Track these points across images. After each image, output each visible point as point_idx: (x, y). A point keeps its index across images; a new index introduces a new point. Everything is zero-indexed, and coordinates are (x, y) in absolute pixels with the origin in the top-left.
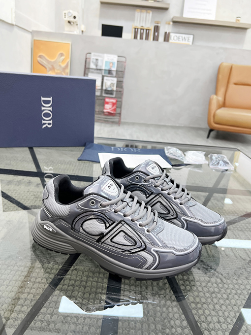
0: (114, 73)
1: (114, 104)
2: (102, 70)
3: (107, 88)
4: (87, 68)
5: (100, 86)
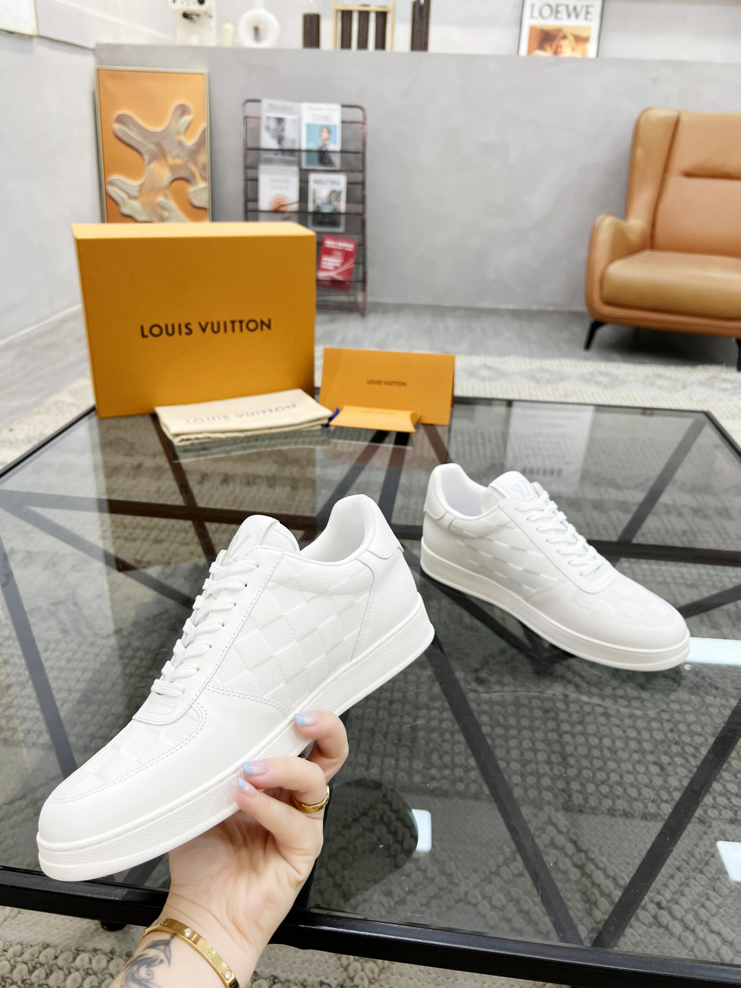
0: (337, 160)
2: (297, 153)
3: (318, 207)
4: (250, 149)
5: (297, 203)
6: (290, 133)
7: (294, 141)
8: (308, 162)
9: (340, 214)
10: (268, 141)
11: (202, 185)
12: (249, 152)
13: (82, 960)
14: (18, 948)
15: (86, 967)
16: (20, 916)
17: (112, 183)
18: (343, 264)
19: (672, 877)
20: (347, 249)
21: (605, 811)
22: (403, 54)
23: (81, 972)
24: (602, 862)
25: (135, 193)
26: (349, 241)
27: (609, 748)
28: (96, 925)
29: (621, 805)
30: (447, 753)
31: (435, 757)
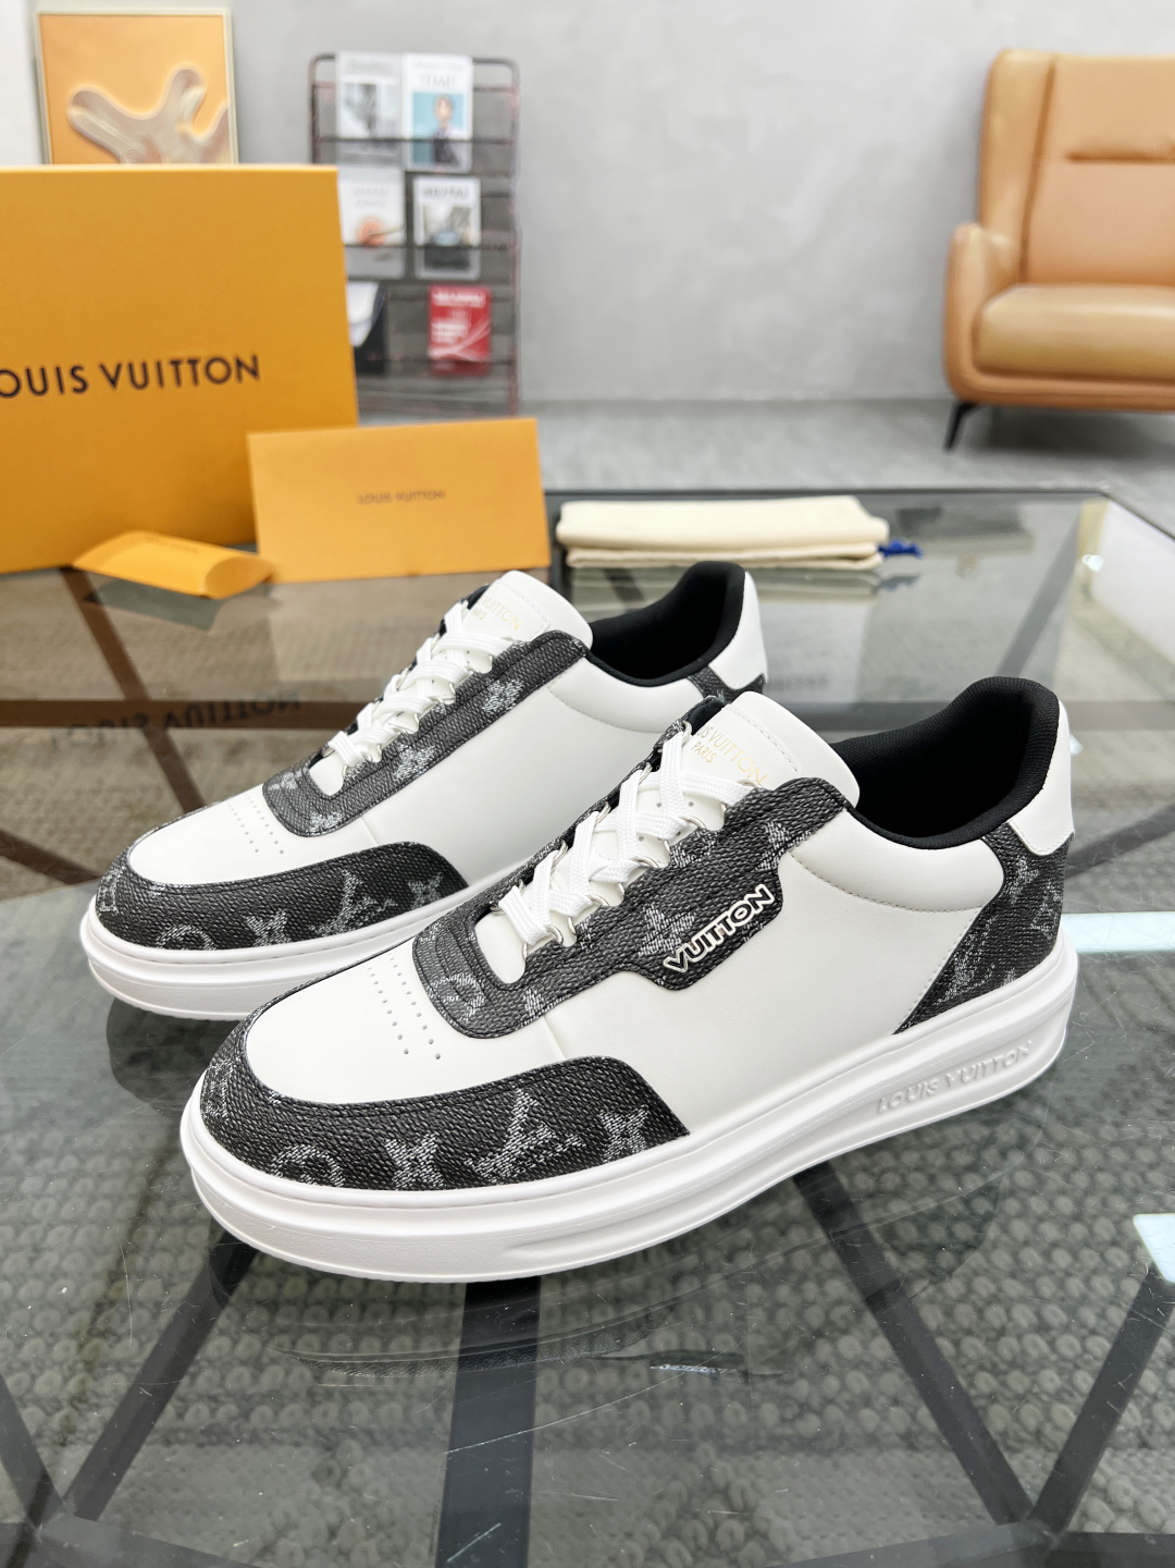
0: (464, 155)
1: (474, 316)
2: (396, 145)
3: (433, 236)
4: (321, 140)
5: (399, 227)
7: (393, 123)
8: (416, 158)
9: (469, 247)
18: (471, 330)
20: (474, 304)
26: (476, 292)
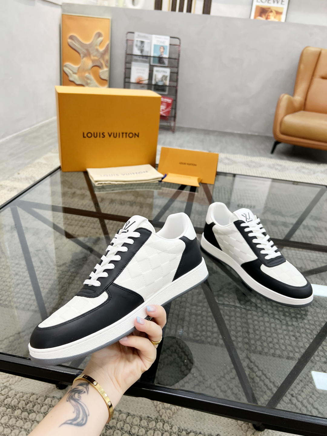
0: (166, 62)
2: (149, 58)
3: (157, 82)
4: (128, 54)
5: (147, 80)
6: (146, 48)
7: (148, 52)
8: (154, 62)
9: (166, 86)
10: (136, 51)
11: (106, 69)
12: (128, 56)
13: (48, 401)
14: (21, 394)
15: (50, 404)
16: (22, 381)
17: (66, 66)
18: (166, 109)
19: (298, 384)
20: (168, 102)
21: (271, 354)
22: (199, 15)
23: (48, 406)
24: (269, 376)
25: (76, 71)
26: (169, 99)
27: (274, 328)
28: (54, 386)
29: (278, 352)
30: (204, 325)
31: (199, 326)
